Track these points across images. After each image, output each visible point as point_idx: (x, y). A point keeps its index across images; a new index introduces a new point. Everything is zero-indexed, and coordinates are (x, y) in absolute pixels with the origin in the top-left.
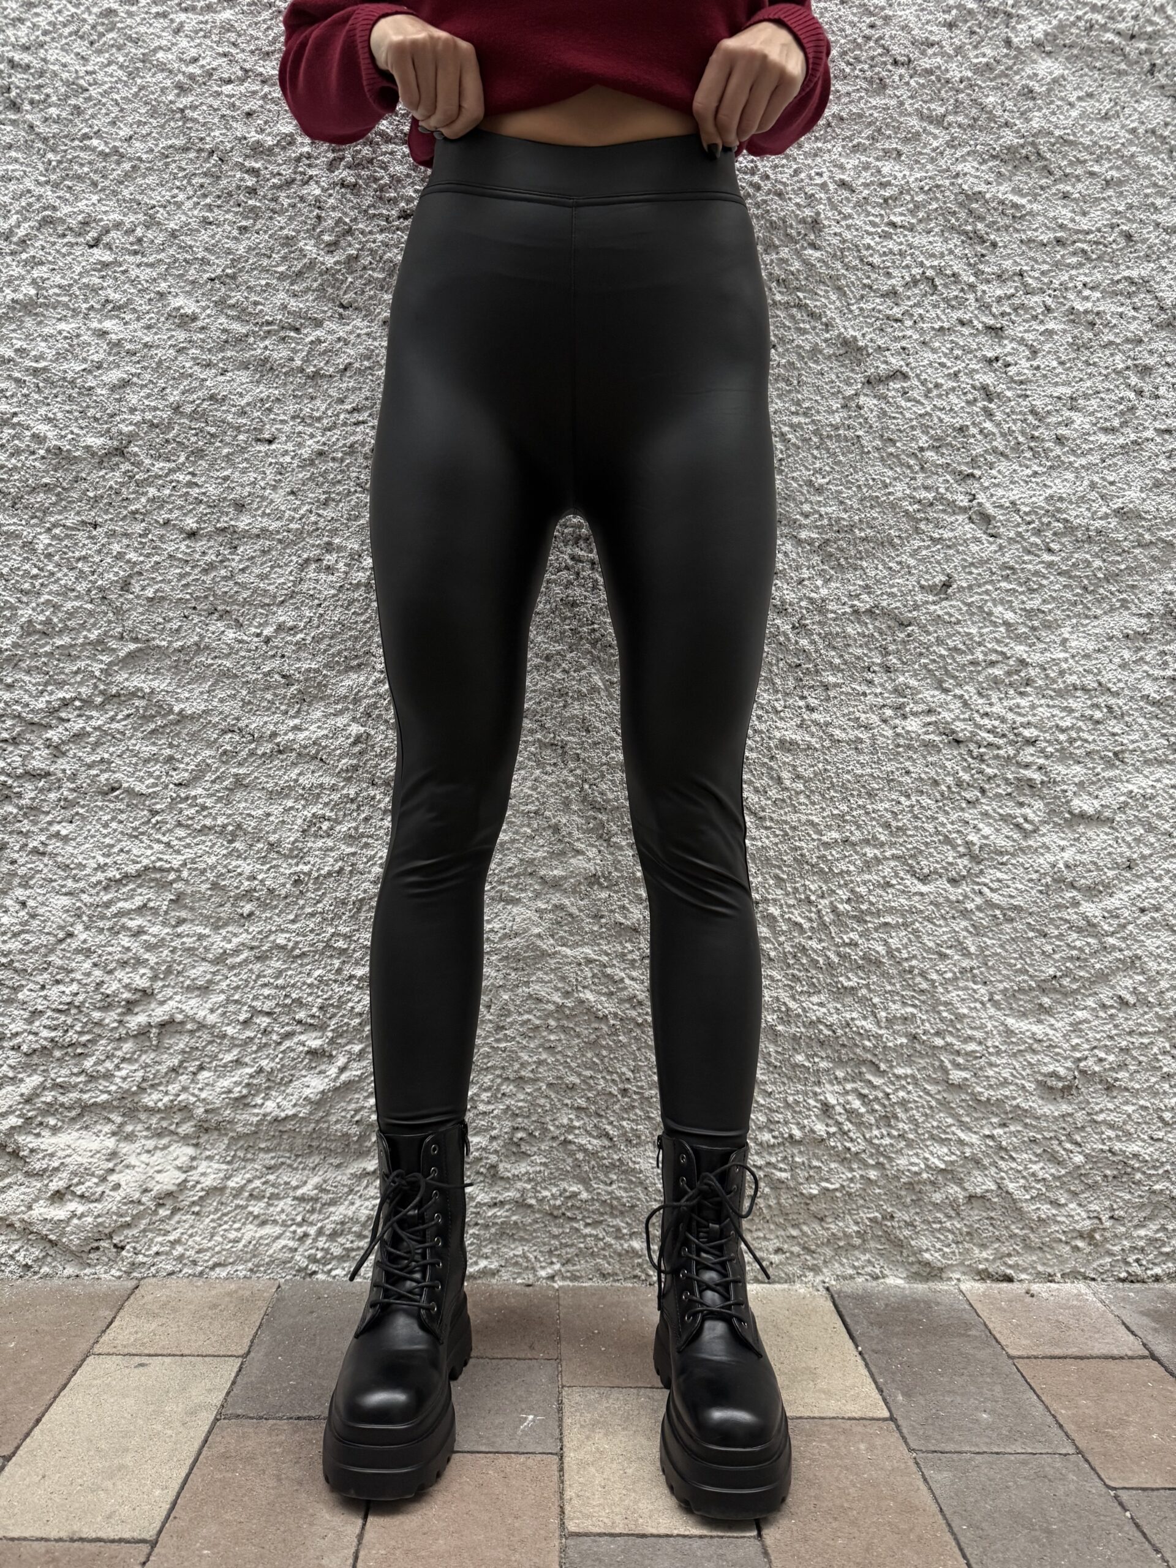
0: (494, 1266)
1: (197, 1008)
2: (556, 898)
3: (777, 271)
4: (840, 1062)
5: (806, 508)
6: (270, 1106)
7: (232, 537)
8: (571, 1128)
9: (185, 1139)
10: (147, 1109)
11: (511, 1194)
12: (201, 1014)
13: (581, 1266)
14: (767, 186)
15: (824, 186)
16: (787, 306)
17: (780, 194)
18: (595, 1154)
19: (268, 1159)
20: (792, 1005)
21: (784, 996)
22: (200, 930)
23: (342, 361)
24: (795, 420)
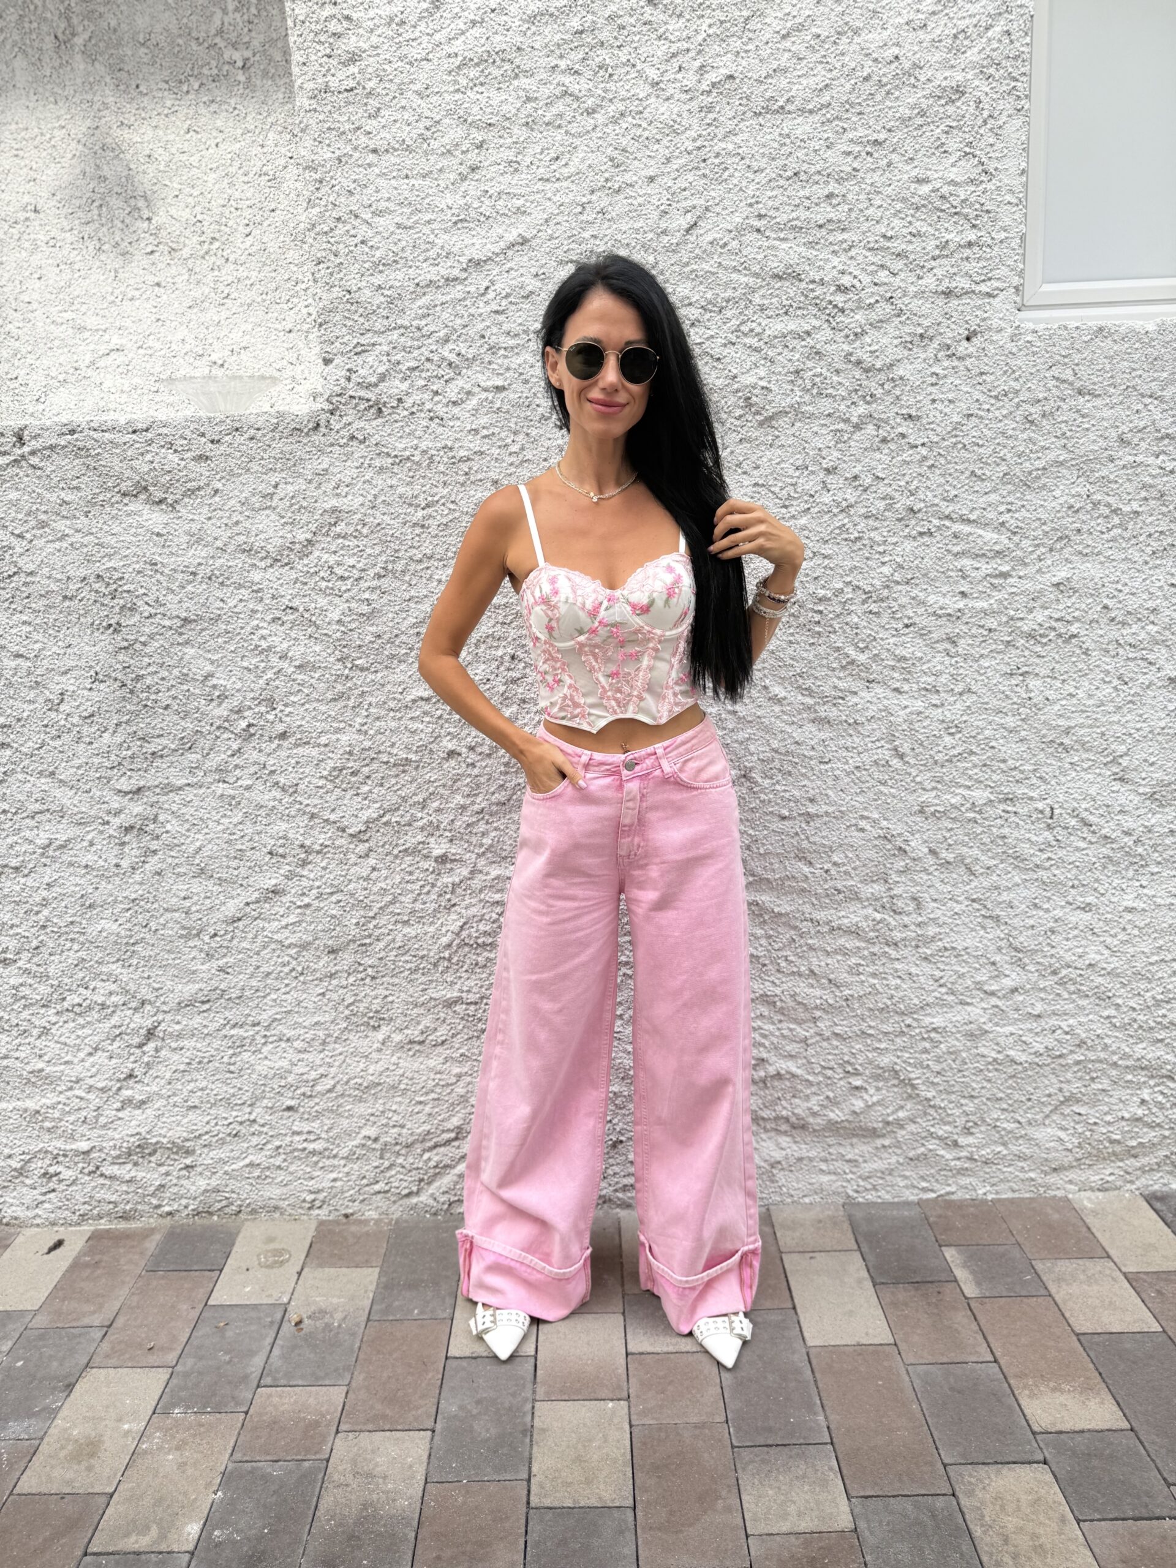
0: (953, 1189)
1: (792, 1066)
2: (994, 1001)
3: (1131, 640)
4: (1152, 1077)
5: (1144, 775)
6: (832, 1115)
7: (809, 817)
8: (998, 1120)
9: (785, 1133)
10: (763, 1119)
11: (964, 1154)
12: (794, 1070)
13: (1002, 1186)
14: (1126, 590)
15: (1160, 587)
16: (1135, 659)
17: (1133, 594)
18: (1011, 1132)
19: (830, 1141)
20: (1127, 1050)
21: (1123, 1046)
22: (792, 1026)
23: (870, 714)
24: (1139, 726)
